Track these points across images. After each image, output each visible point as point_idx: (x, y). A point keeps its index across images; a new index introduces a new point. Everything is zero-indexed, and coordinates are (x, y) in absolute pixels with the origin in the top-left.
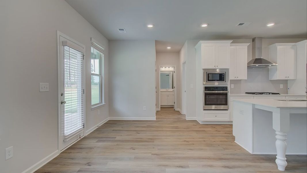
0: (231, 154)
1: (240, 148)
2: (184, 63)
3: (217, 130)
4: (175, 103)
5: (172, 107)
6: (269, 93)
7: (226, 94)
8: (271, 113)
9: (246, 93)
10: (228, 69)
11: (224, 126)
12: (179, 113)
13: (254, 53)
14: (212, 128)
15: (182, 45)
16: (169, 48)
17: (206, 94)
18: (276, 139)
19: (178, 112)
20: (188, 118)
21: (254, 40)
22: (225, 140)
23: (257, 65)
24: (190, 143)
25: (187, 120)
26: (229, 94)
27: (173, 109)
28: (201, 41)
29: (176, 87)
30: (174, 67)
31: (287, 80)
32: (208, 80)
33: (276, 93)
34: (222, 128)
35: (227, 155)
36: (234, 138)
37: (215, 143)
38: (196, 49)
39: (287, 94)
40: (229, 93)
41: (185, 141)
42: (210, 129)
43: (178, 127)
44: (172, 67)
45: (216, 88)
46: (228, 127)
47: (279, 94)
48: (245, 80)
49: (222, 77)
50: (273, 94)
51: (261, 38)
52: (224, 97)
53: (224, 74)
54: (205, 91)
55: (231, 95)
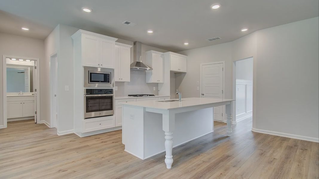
0: (125, 168)
1: (132, 157)
2: (54, 56)
3: (102, 141)
4: (36, 113)
5: (32, 119)
6: (147, 95)
7: (111, 98)
8: (161, 115)
9: (129, 95)
10: (113, 70)
11: (109, 134)
12: (44, 127)
13: (135, 57)
14: (97, 140)
15: (51, 30)
16: (25, 29)
17: (88, 99)
18: (165, 140)
19: (43, 125)
20: (60, 133)
21: (135, 43)
22: (115, 151)
23: (138, 68)
24: (69, 171)
25: (59, 135)
26: (115, 98)
27: (33, 122)
28: (81, 31)
29: (38, 90)
30: (35, 61)
31: (158, 83)
32: (91, 81)
33: (152, 95)
34: (108, 137)
35: (121, 171)
36: (123, 147)
37: (103, 159)
38: (72, 40)
39: (158, 95)
40: (114, 96)
41: (60, 171)
42: (94, 142)
43: (45, 150)
44: (31, 60)
45: (100, 91)
46: (114, 134)
47: (154, 95)
48: (128, 82)
49: (106, 78)
50: (150, 95)
51: (141, 43)
52: (109, 100)
53: (109, 74)
54: (86, 94)
55: (116, 99)
